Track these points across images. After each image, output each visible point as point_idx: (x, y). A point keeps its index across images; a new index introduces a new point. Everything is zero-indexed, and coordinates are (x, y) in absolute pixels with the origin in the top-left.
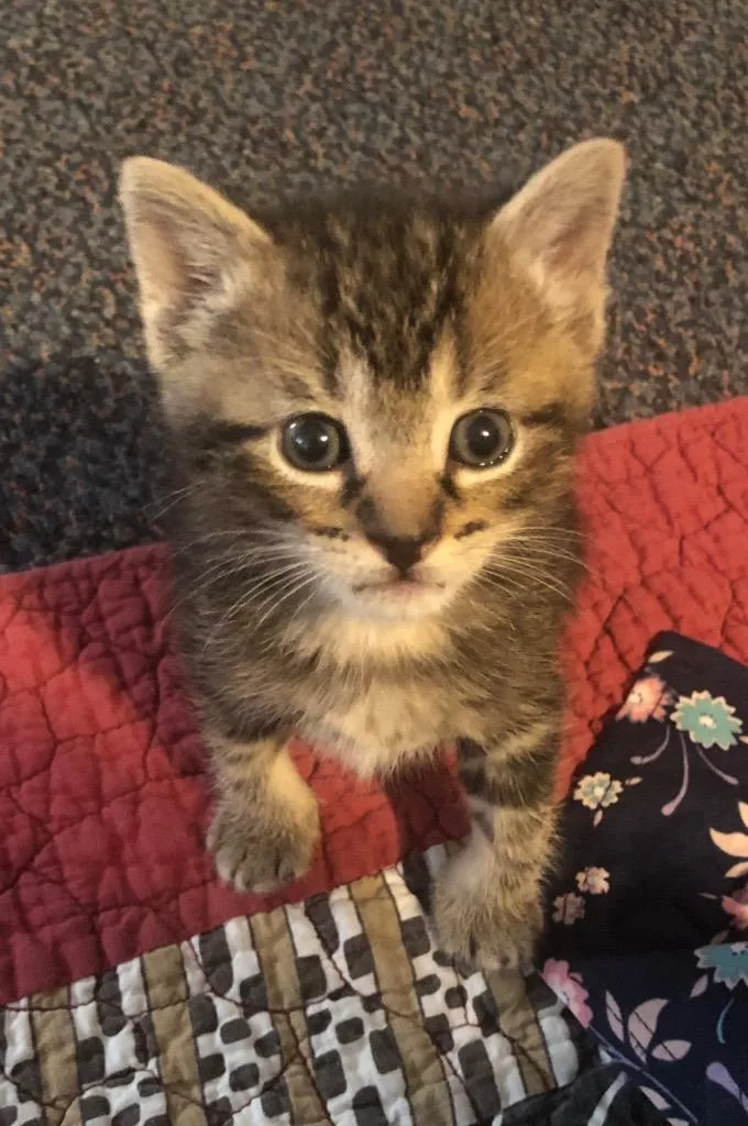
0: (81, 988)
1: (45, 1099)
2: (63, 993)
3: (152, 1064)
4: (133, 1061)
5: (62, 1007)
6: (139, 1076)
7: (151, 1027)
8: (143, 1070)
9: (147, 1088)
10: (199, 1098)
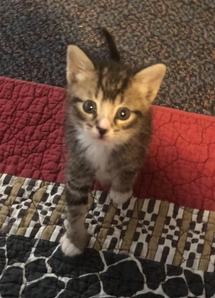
0: (196, 211)
1: (181, 228)
2: (192, 209)
3: (204, 233)
4: (200, 230)
5: (190, 212)
6: (201, 234)
7: (207, 226)
8: (202, 233)
9: (202, 237)
10: (211, 245)
